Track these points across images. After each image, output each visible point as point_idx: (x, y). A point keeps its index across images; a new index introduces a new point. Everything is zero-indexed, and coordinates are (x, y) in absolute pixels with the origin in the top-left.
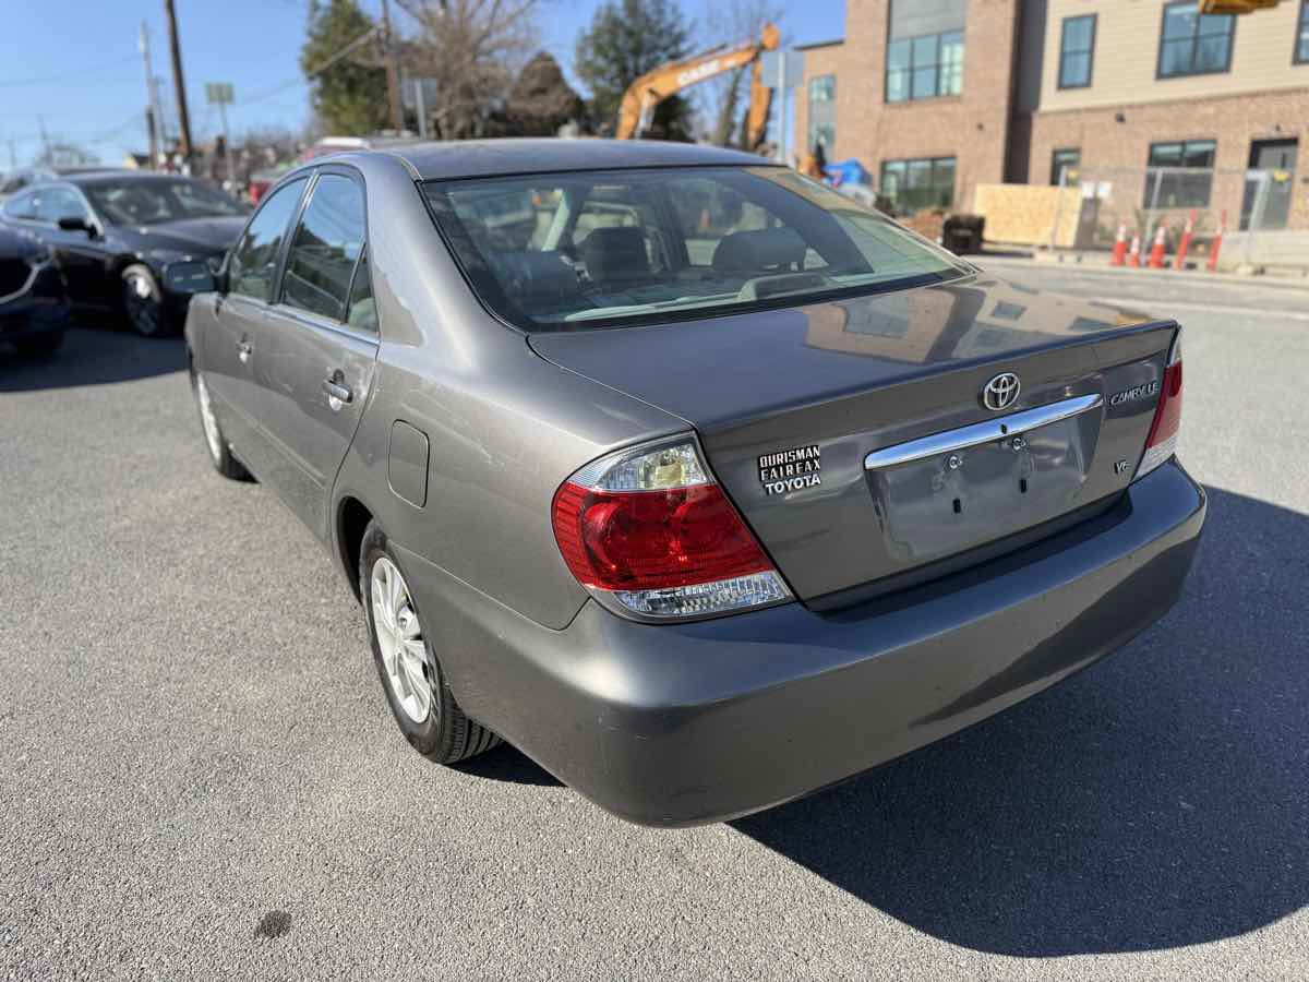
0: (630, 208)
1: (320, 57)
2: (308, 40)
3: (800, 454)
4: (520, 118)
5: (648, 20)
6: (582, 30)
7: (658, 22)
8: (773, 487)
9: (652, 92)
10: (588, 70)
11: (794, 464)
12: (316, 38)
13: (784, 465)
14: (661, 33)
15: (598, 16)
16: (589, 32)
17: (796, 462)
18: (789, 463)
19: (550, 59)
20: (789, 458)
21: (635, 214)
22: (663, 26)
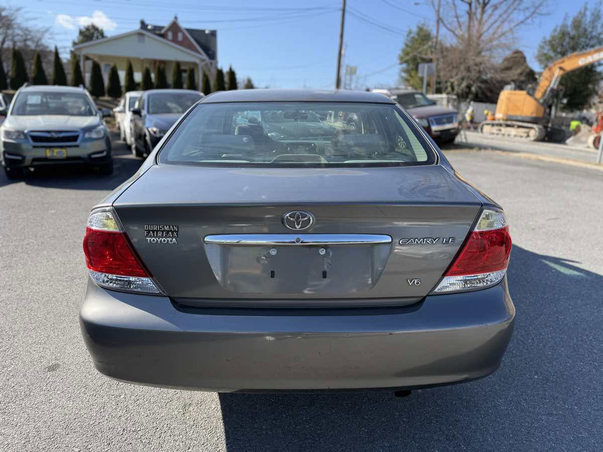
0: (535, 126)
1: (407, 54)
2: (404, 46)
3: (167, 228)
4: (494, 82)
5: (585, 30)
6: (544, 38)
7: (591, 32)
8: (150, 240)
9: (561, 68)
10: (543, 58)
11: (163, 232)
12: (407, 45)
13: (157, 231)
14: (592, 38)
15: (555, 30)
16: (548, 38)
17: (164, 231)
18: (160, 231)
19: (521, 52)
20: (160, 228)
21: (537, 129)
22: (594, 34)
